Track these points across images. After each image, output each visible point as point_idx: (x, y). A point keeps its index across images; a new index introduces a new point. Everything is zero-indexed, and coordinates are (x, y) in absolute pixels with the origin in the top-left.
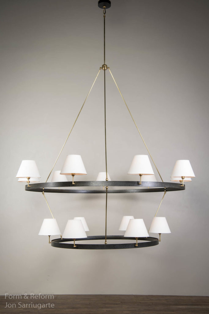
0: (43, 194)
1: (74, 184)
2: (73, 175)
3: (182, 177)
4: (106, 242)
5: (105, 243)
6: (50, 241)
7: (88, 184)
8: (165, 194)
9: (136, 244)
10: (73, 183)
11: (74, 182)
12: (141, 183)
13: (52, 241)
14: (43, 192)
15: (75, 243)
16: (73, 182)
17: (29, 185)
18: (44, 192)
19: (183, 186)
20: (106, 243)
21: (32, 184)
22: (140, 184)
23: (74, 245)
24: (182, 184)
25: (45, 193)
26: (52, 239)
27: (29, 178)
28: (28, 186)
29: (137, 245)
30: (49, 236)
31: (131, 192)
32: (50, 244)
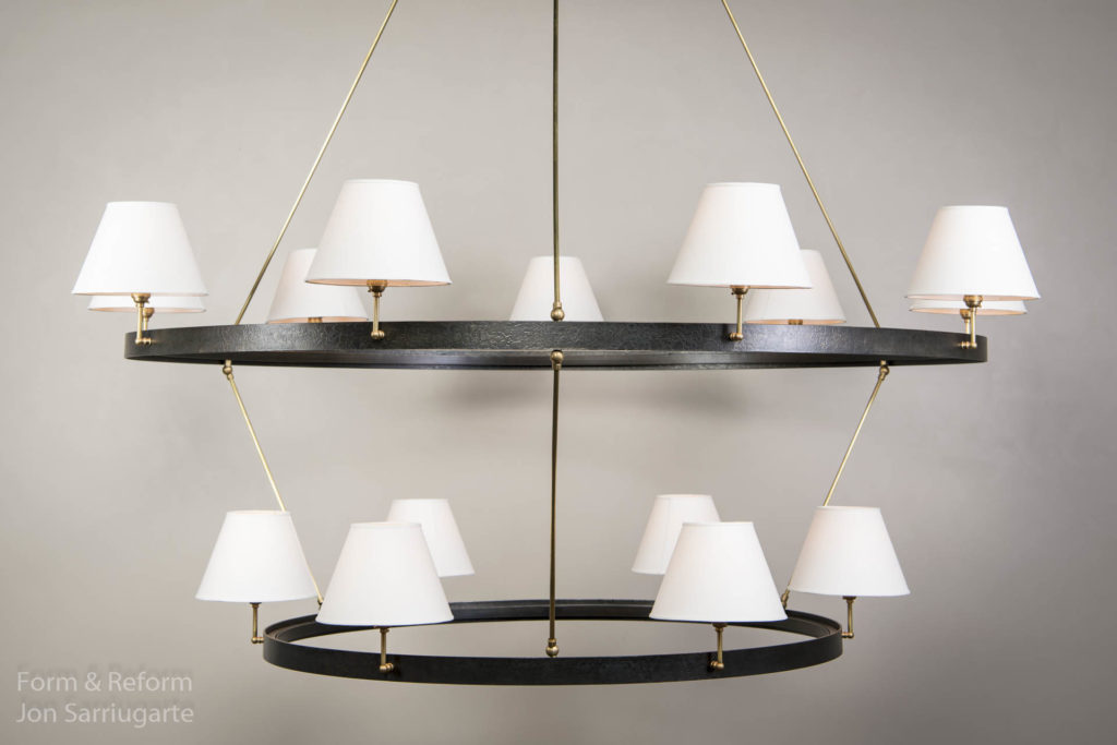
0: (227, 374)
1: (382, 334)
2: (377, 289)
3: (966, 296)
4: (551, 645)
5: (550, 653)
6: (256, 634)
7: (457, 336)
8: (881, 379)
9: (716, 660)
10: (376, 333)
11: (382, 326)
12: (740, 336)
13: (269, 630)
14: (228, 363)
15: (390, 650)
16: (376, 327)
17: (145, 334)
18: (233, 363)
19: (975, 345)
20: (555, 649)
21: (160, 331)
22: (736, 339)
23: (384, 659)
24: (967, 338)
25: (239, 370)
26: (267, 620)
27: (143, 299)
28: (138, 341)
29: (721, 665)
30: (255, 605)
31: (704, 364)
32: (260, 647)
